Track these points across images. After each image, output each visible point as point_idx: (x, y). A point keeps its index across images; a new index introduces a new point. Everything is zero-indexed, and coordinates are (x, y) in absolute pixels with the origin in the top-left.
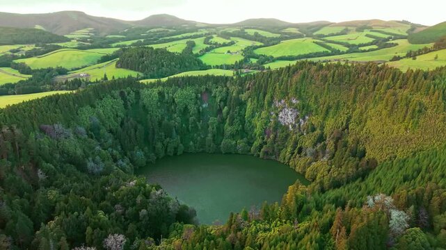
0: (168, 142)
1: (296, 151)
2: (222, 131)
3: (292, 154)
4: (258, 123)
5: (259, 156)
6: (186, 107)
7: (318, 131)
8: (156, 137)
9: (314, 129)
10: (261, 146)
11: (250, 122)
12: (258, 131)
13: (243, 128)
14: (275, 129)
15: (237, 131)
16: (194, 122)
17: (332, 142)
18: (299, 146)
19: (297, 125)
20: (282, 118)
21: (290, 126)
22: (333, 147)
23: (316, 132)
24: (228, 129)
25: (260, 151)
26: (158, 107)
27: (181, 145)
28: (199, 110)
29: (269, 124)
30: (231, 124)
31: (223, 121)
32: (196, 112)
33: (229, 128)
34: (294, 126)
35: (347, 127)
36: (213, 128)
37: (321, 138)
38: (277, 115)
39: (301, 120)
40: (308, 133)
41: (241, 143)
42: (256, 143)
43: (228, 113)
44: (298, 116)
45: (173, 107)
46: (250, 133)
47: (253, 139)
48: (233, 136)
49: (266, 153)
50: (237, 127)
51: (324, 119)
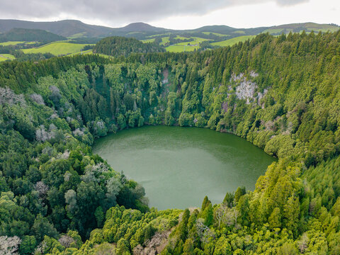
0: (130, 114)
1: (254, 124)
2: (180, 105)
3: (250, 127)
4: (215, 97)
5: (215, 129)
6: (147, 82)
7: (278, 105)
8: (118, 109)
9: (273, 103)
10: (218, 120)
11: (207, 97)
12: (214, 105)
13: (201, 102)
14: (232, 104)
15: (195, 105)
16: (154, 96)
17: (295, 115)
18: (257, 120)
19: (255, 99)
20: (239, 92)
21: (248, 101)
22: (296, 120)
23: (275, 106)
24: (186, 104)
25: (216, 124)
26: (121, 82)
27: (141, 117)
28: (159, 85)
29: (226, 99)
30: (189, 98)
31: (182, 96)
32: (157, 86)
33: (188, 103)
34: (251, 101)
35: (311, 99)
36: (172, 103)
37: (281, 112)
38: (235, 89)
39: (259, 94)
40: (266, 106)
41: (198, 118)
42: (213, 117)
43: (186, 88)
44: (256, 90)
45: (135, 81)
46: (207, 107)
47: (210, 112)
48: (191, 110)
49: (223, 126)
50: (195, 101)
51: (285, 92)
